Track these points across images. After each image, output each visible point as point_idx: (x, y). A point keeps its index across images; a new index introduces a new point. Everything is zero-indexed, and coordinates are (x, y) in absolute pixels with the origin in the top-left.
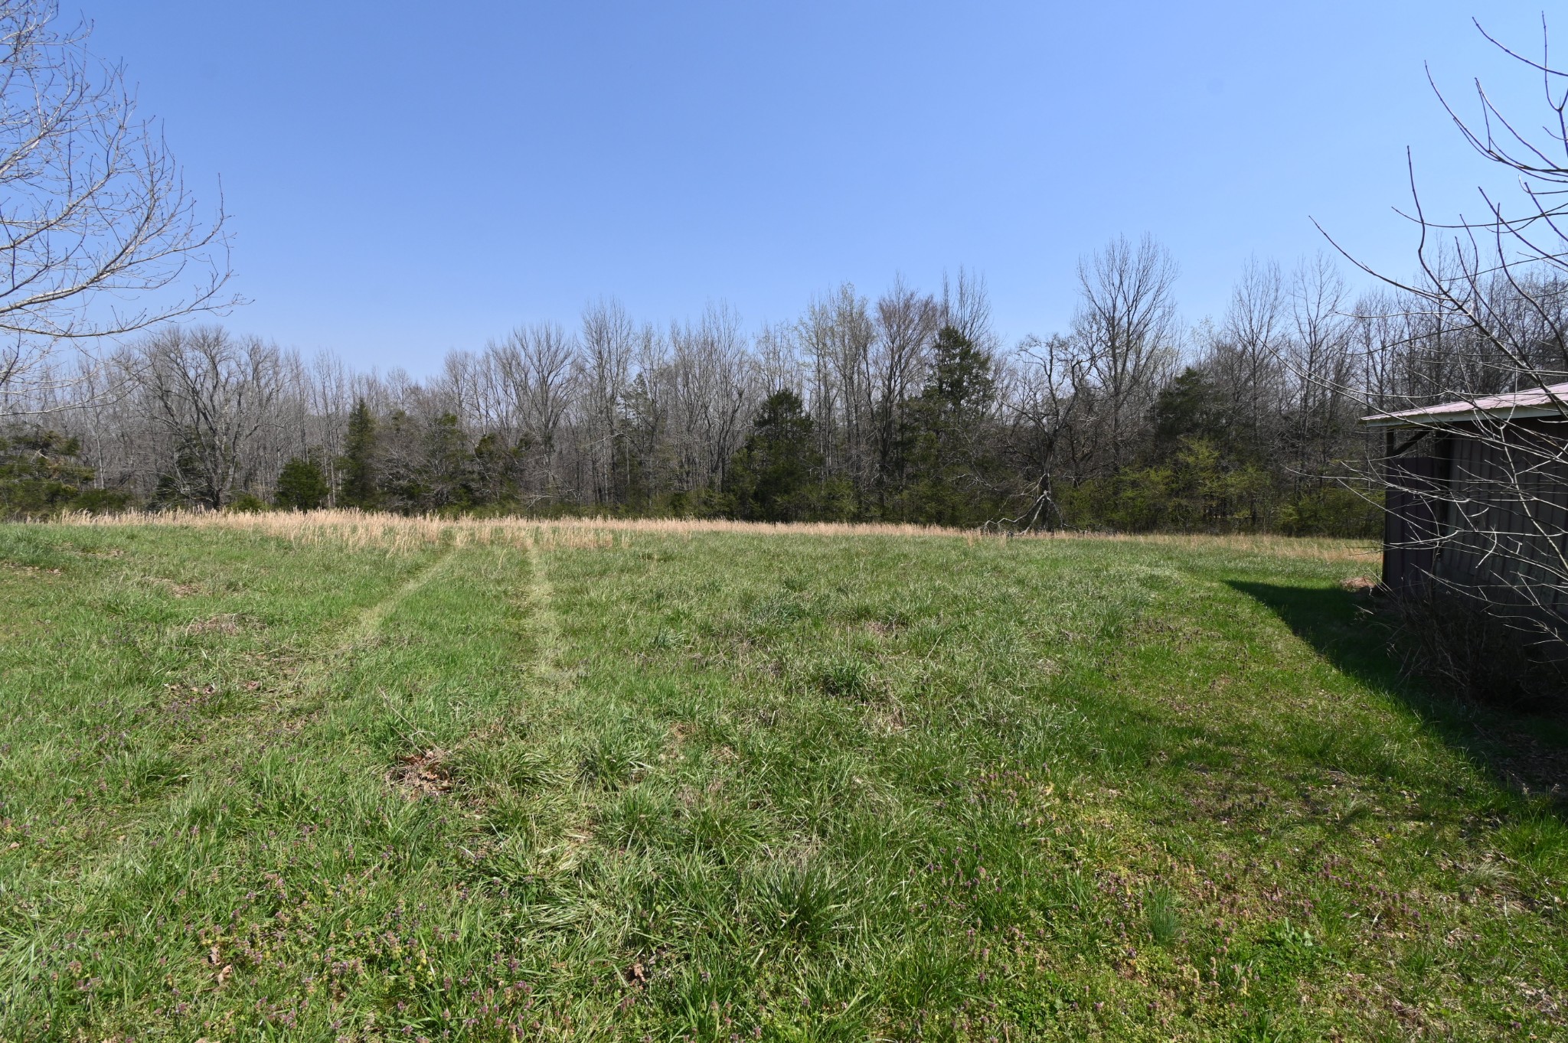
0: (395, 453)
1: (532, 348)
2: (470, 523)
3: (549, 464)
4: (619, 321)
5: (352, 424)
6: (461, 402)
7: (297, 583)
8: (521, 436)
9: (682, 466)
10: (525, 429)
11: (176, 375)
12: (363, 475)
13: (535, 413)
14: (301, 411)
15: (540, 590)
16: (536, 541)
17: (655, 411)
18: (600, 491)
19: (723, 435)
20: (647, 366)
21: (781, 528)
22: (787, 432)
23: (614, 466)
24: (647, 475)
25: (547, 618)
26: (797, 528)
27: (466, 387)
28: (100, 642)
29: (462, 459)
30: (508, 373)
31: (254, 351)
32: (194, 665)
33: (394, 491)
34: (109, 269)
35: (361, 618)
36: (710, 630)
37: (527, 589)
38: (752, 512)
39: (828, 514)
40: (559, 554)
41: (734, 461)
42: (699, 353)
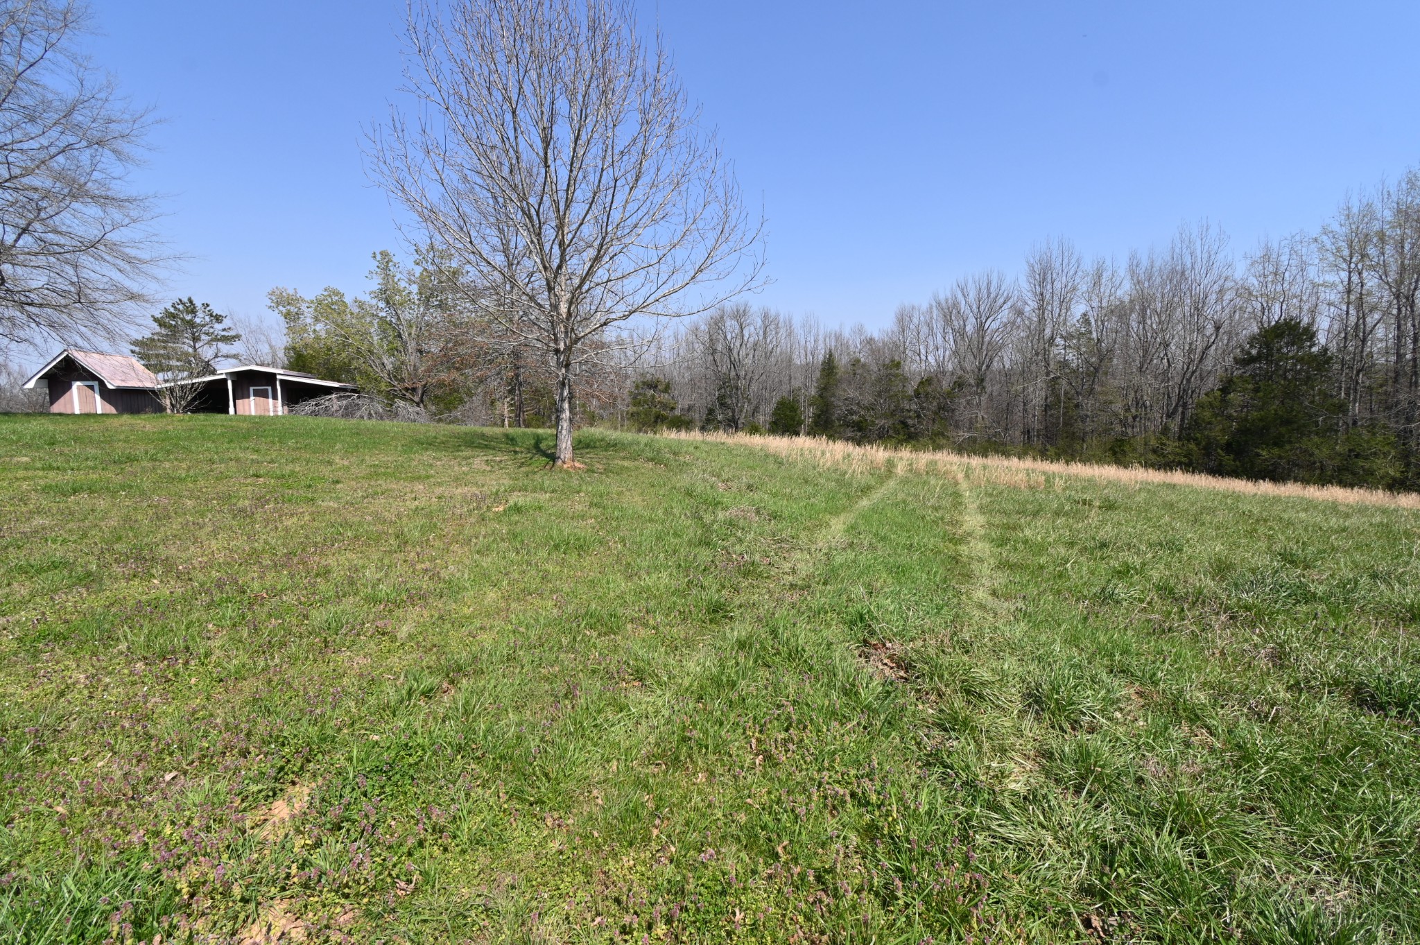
0: (851, 394)
1: (972, 296)
2: (908, 454)
3: (978, 405)
4: (1066, 261)
5: (823, 370)
6: (905, 349)
7: (788, 490)
8: (955, 378)
9: (1128, 410)
10: (960, 372)
11: (721, 337)
12: (827, 410)
13: (970, 357)
14: (790, 360)
15: (973, 521)
16: (967, 476)
17: (1099, 351)
18: (1027, 432)
19: (1188, 375)
20: (1095, 304)
21: (1266, 488)
22: (1286, 371)
23: (1047, 408)
24: (1084, 419)
25: (980, 548)
26: (1291, 490)
27: (910, 335)
28: (685, 515)
29: (902, 399)
30: (948, 321)
31: (765, 317)
32: (733, 539)
33: (847, 425)
34: (700, 270)
35: (831, 523)
36: (1171, 592)
37: (960, 518)
38: (1220, 465)
39: (1347, 475)
40: (990, 491)
41: (1200, 405)
42: (1163, 284)
